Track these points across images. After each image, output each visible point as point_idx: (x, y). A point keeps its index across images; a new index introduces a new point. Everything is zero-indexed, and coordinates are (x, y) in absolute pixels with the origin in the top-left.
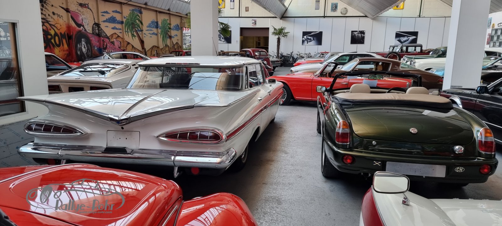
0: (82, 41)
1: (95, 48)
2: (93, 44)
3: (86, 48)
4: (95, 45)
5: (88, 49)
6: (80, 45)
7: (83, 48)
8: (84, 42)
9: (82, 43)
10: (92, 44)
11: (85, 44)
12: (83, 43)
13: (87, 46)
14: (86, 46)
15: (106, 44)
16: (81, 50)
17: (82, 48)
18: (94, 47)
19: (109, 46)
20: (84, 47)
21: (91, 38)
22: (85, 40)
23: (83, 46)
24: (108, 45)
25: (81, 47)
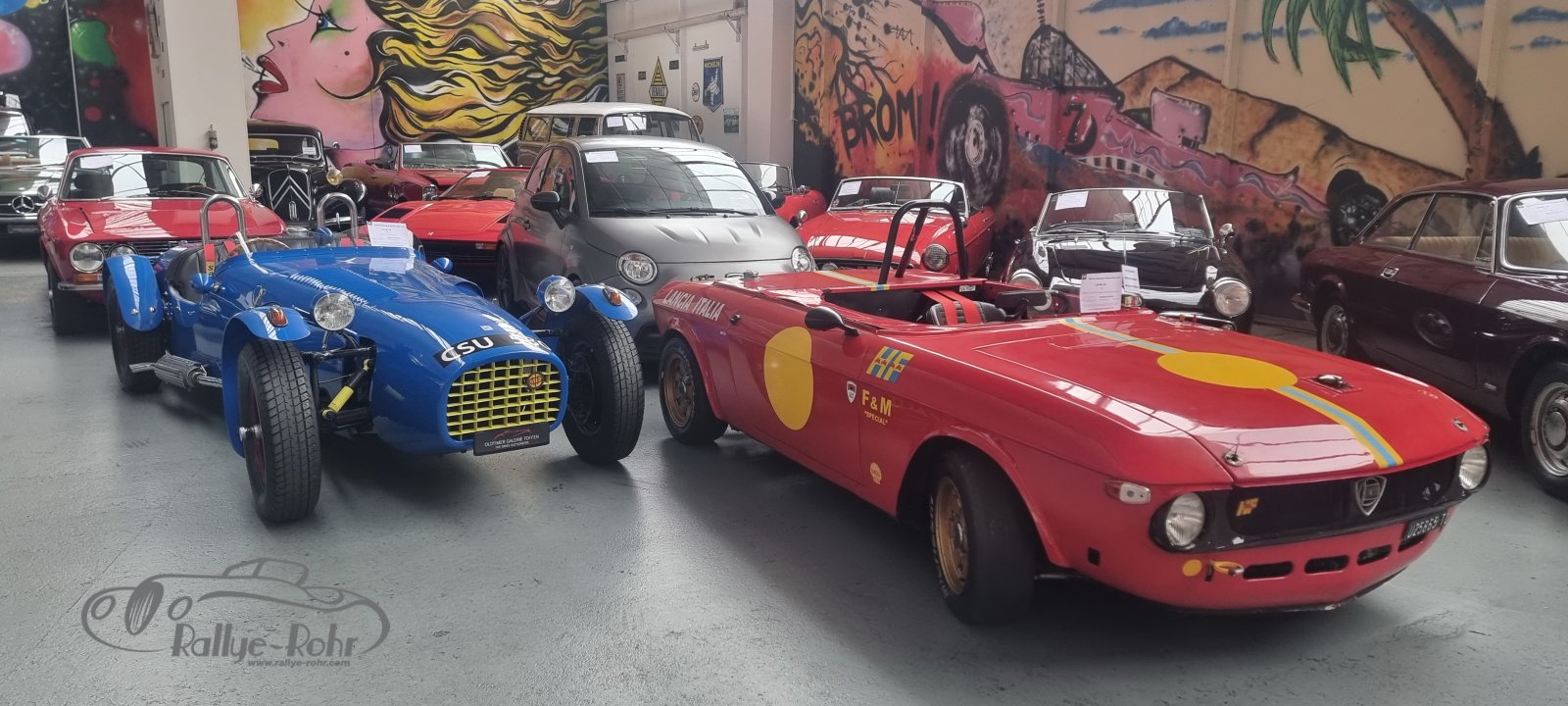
0: (967, 114)
1: (1025, 146)
2: (1017, 127)
3: (984, 146)
4: (1027, 134)
5: (991, 151)
6: (957, 133)
7: (969, 144)
8: (976, 121)
9: (967, 127)
10: (1013, 127)
11: (981, 130)
12: (974, 123)
13: (987, 136)
14: (982, 138)
15: (1089, 123)
16: (959, 153)
17: (966, 143)
18: (1022, 141)
19: (1110, 136)
20: (976, 142)
21: (1010, 103)
22: (983, 111)
23: (972, 136)
24: (1108, 128)
25: (963, 142)
